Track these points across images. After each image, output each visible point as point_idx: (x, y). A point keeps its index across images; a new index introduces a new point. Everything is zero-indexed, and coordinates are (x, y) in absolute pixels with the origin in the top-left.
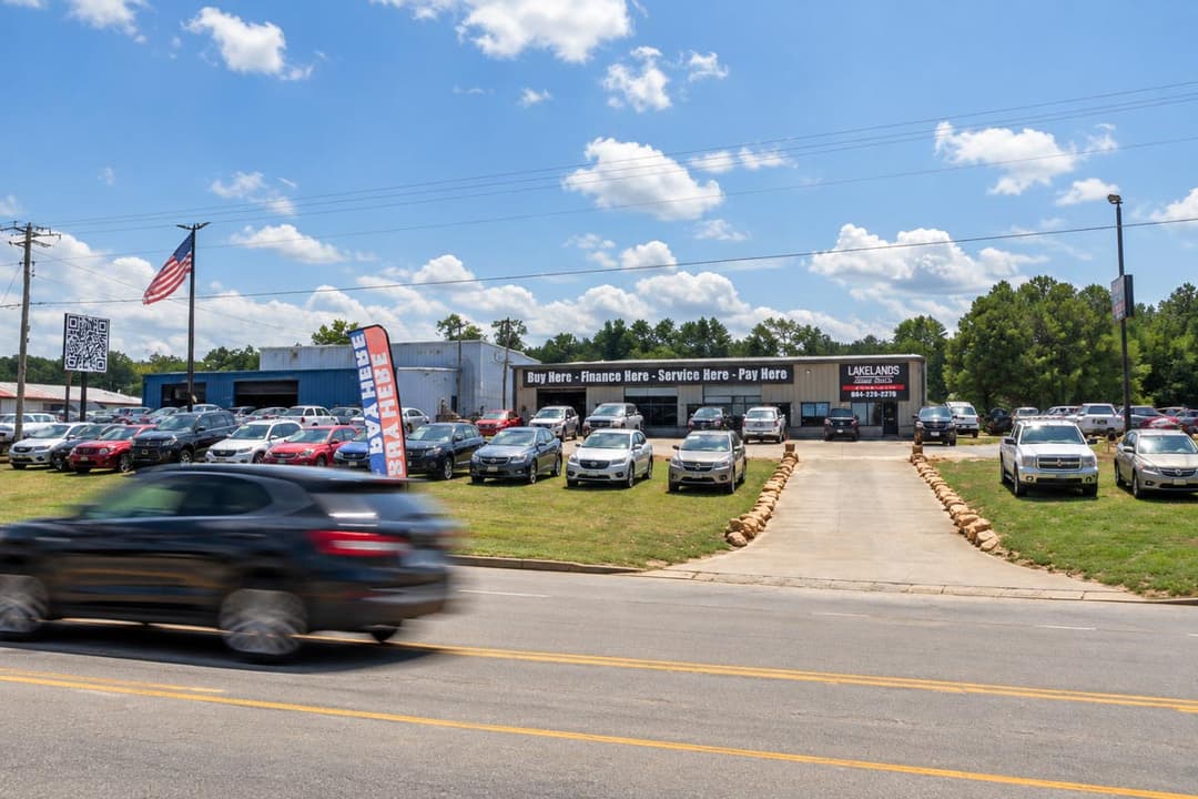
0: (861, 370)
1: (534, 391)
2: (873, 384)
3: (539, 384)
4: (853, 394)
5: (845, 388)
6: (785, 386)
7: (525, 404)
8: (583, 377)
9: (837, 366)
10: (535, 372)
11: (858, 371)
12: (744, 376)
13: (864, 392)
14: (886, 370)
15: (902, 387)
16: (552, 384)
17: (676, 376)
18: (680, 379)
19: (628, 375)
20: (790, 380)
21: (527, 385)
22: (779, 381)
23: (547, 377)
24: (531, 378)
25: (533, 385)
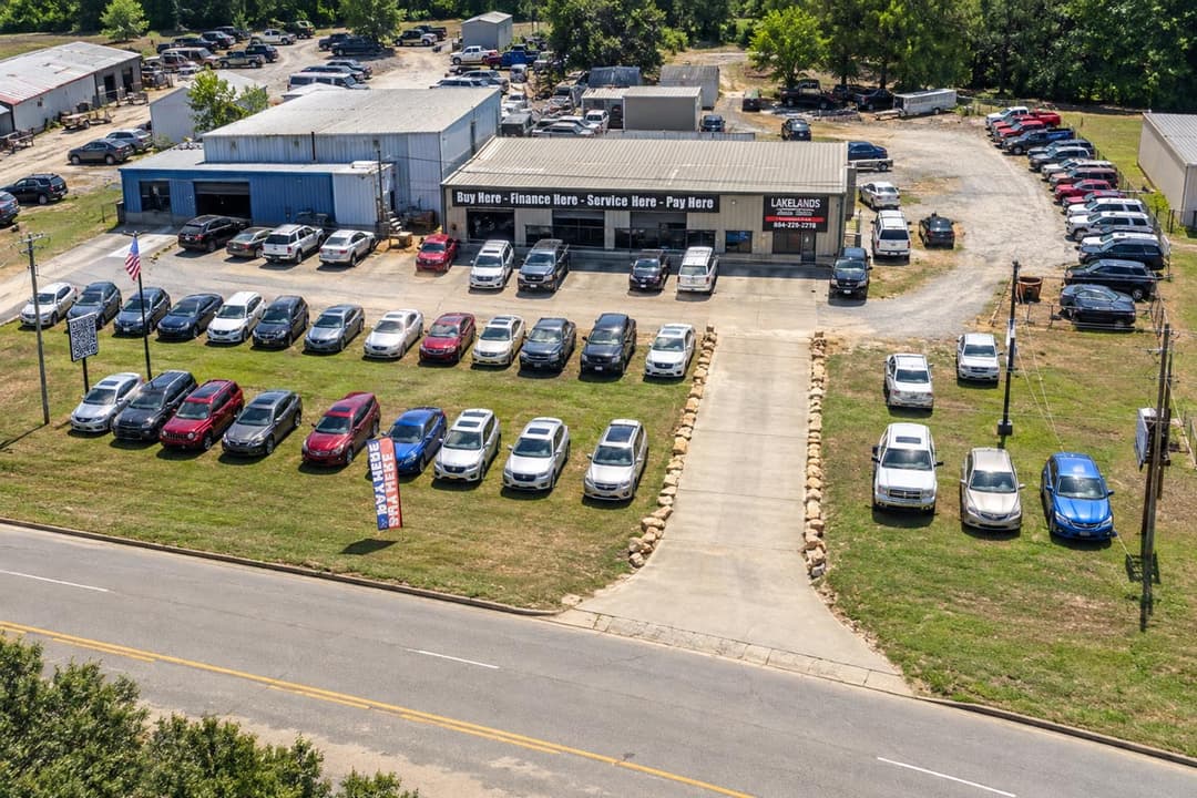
0: (784, 203)
1: (463, 210)
2: (794, 216)
3: (468, 204)
4: (776, 225)
5: (768, 219)
6: (712, 214)
7: (455, 221)
8: (512, 199)
9: (762, 198)
10: (464, 192)
11: (781, 203)
12: (671, 204)
13: (786, 222)
14: (807, 203)
15: (821, 220)
16: (481, 204)
17: (605, 202)
18: (608, 204)
19: (557, 198)
20: (716, 209)
21: (456, 204)
22: (706, 210)
23: (477, 198)
24: (460, 197)
25: (463, 204)
